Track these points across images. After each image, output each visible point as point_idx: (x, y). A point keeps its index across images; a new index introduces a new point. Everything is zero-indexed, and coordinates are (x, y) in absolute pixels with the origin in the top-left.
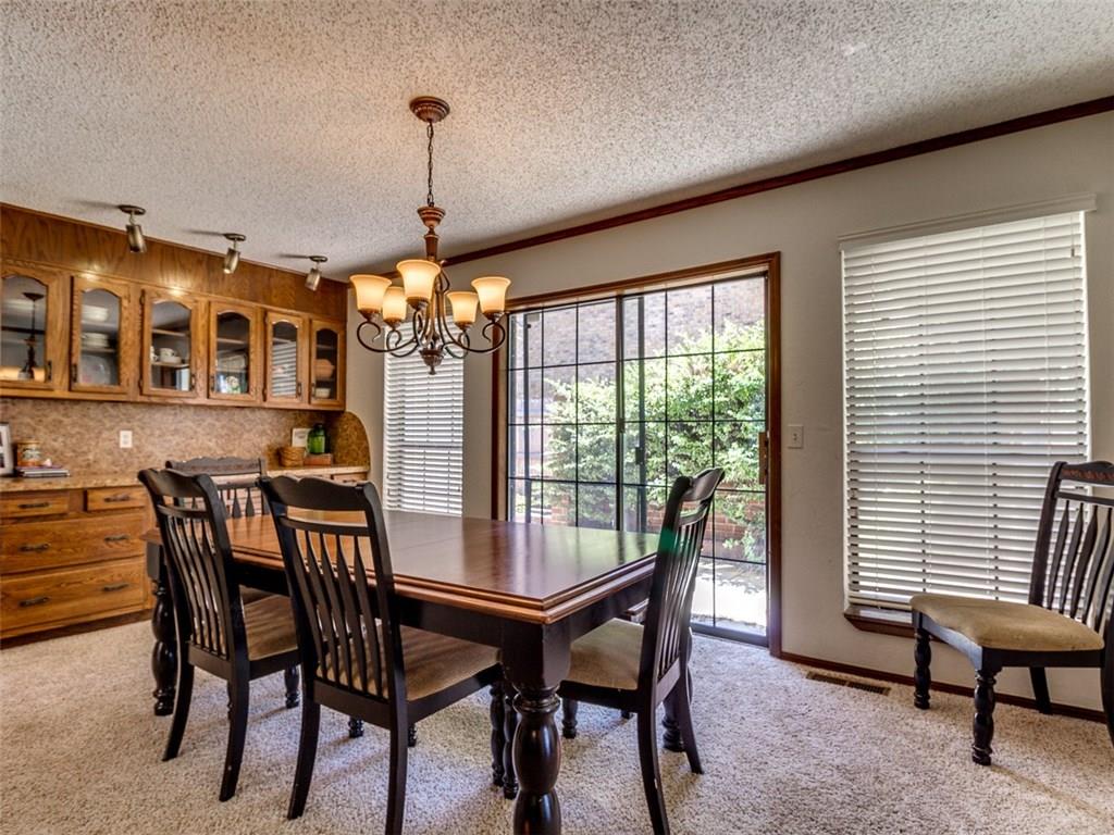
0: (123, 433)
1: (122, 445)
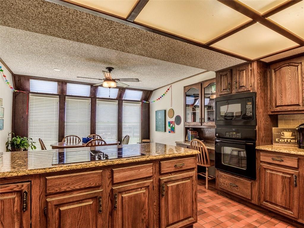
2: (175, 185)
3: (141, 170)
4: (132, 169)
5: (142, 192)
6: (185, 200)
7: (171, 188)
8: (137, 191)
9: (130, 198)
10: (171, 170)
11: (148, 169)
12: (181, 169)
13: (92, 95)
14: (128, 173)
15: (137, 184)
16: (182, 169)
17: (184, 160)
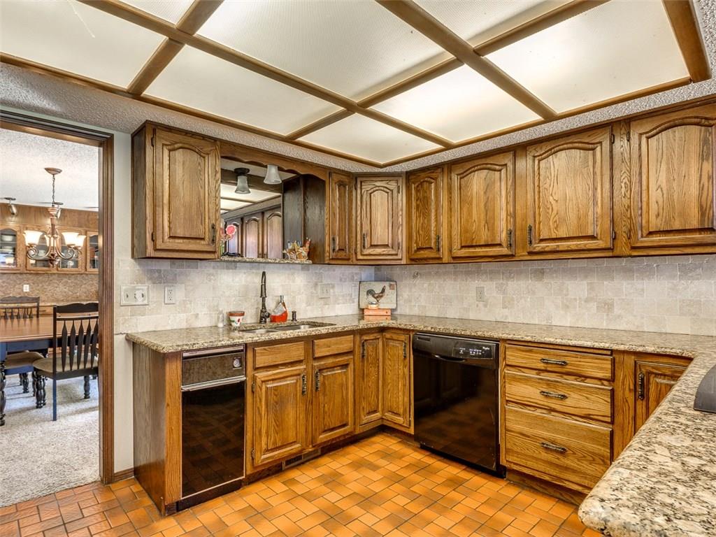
0: (25, 286)
1: (25, 291)
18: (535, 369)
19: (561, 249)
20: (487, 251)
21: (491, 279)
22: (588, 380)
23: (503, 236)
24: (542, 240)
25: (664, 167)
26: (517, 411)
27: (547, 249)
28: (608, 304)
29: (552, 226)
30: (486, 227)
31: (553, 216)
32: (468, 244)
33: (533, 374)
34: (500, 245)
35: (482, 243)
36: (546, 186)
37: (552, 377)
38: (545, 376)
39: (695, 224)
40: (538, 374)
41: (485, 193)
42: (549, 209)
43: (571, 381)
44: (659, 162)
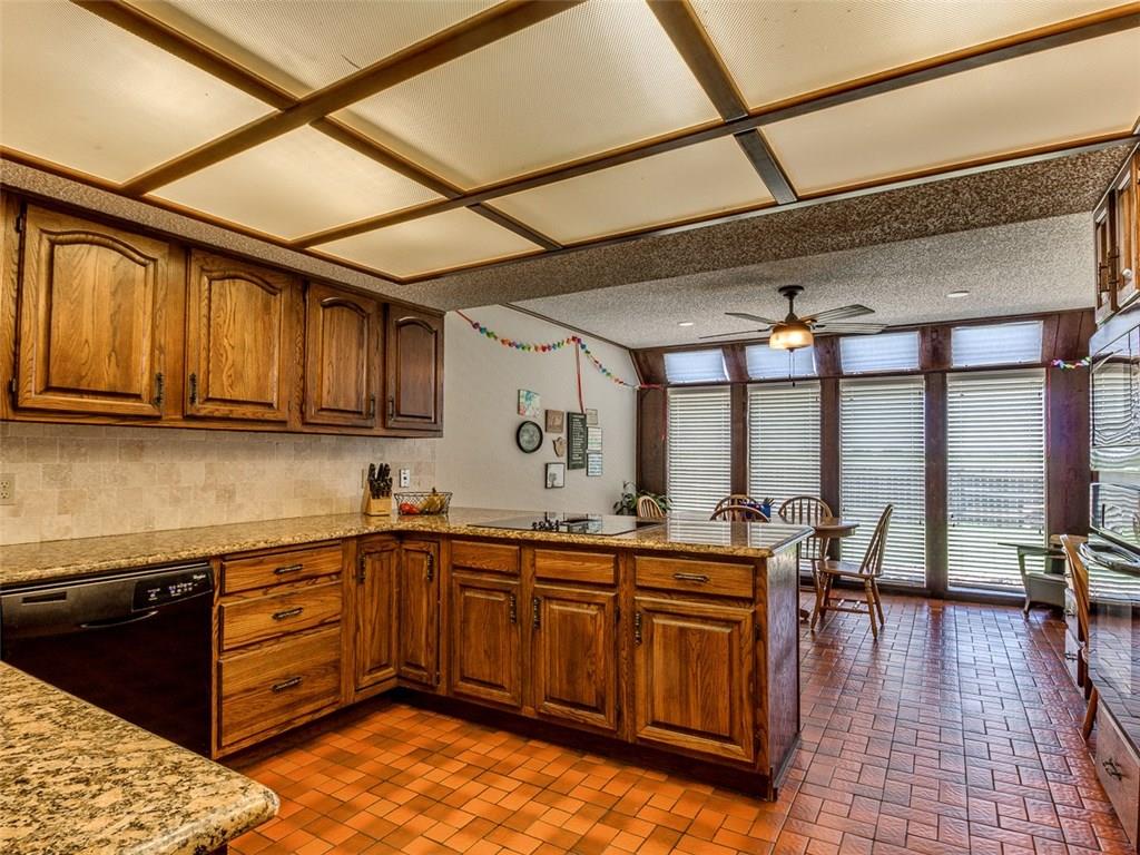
2: (674, 626)
3: (588, 564)
4: (569, 558)
5: (588, 612)
6: (707, 679)
7: (661, 630)
8: (579, 607)
9: (564, 616)
10: (663, 583)
11: (604, 566)
12: (697, 590)
13: (827, 371)
14: (560, 564)
15: (580, 593)
16: (701, 591)
17: (709, 566)
18: (261, 588)
19: (234, 416)
20: (111, 405)
21: (33, 457)
22: (320, 580)
23: (142, 383)
24: (209, 400)
25: (334, 343)
26: (239, 661)
27: (217, 414)
28: (229, 492)
29: (226, 383)
30: (113, 359)
31: (226, 369)
32: (69, 383)
33: (258, 596)
34: (137, 397)
35: (103, 388)
36: (220, 320)
37: (285, 590)
38: (274, 592)
39: (352, 407)
40: (265, 594)
41: (114, 294)
42: (222, 355)
43: (303, 587)
44: (331, 336)
